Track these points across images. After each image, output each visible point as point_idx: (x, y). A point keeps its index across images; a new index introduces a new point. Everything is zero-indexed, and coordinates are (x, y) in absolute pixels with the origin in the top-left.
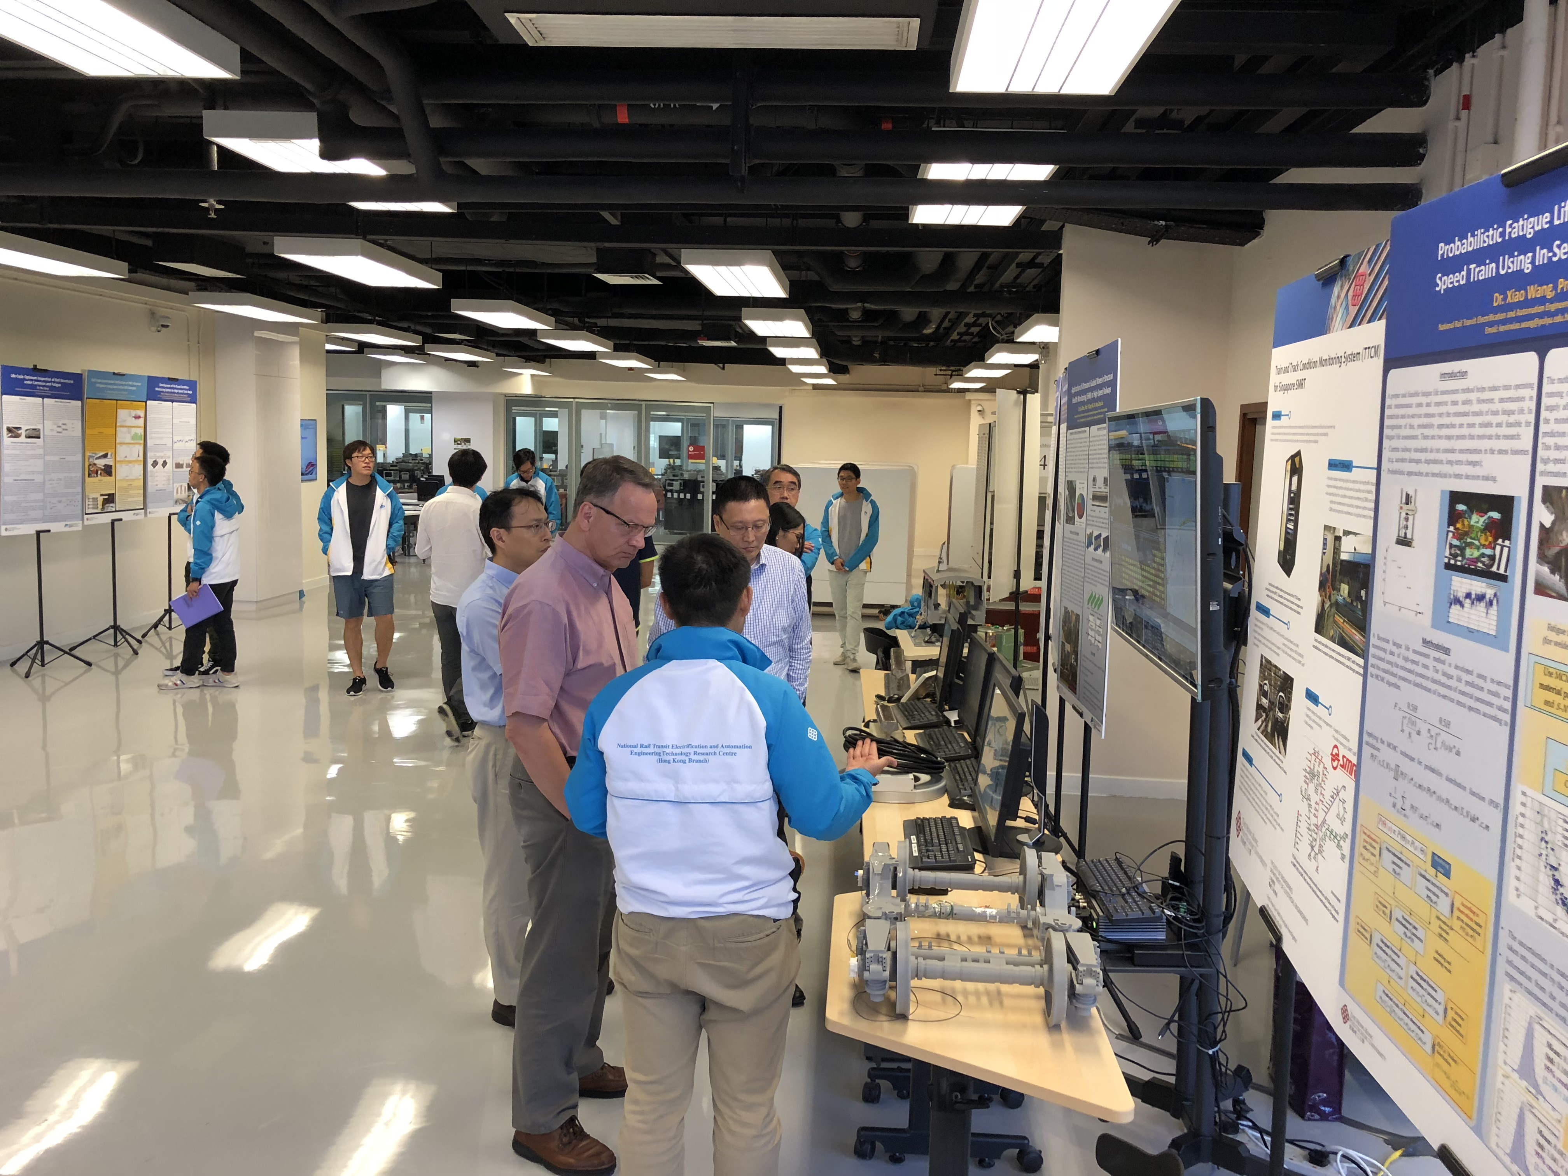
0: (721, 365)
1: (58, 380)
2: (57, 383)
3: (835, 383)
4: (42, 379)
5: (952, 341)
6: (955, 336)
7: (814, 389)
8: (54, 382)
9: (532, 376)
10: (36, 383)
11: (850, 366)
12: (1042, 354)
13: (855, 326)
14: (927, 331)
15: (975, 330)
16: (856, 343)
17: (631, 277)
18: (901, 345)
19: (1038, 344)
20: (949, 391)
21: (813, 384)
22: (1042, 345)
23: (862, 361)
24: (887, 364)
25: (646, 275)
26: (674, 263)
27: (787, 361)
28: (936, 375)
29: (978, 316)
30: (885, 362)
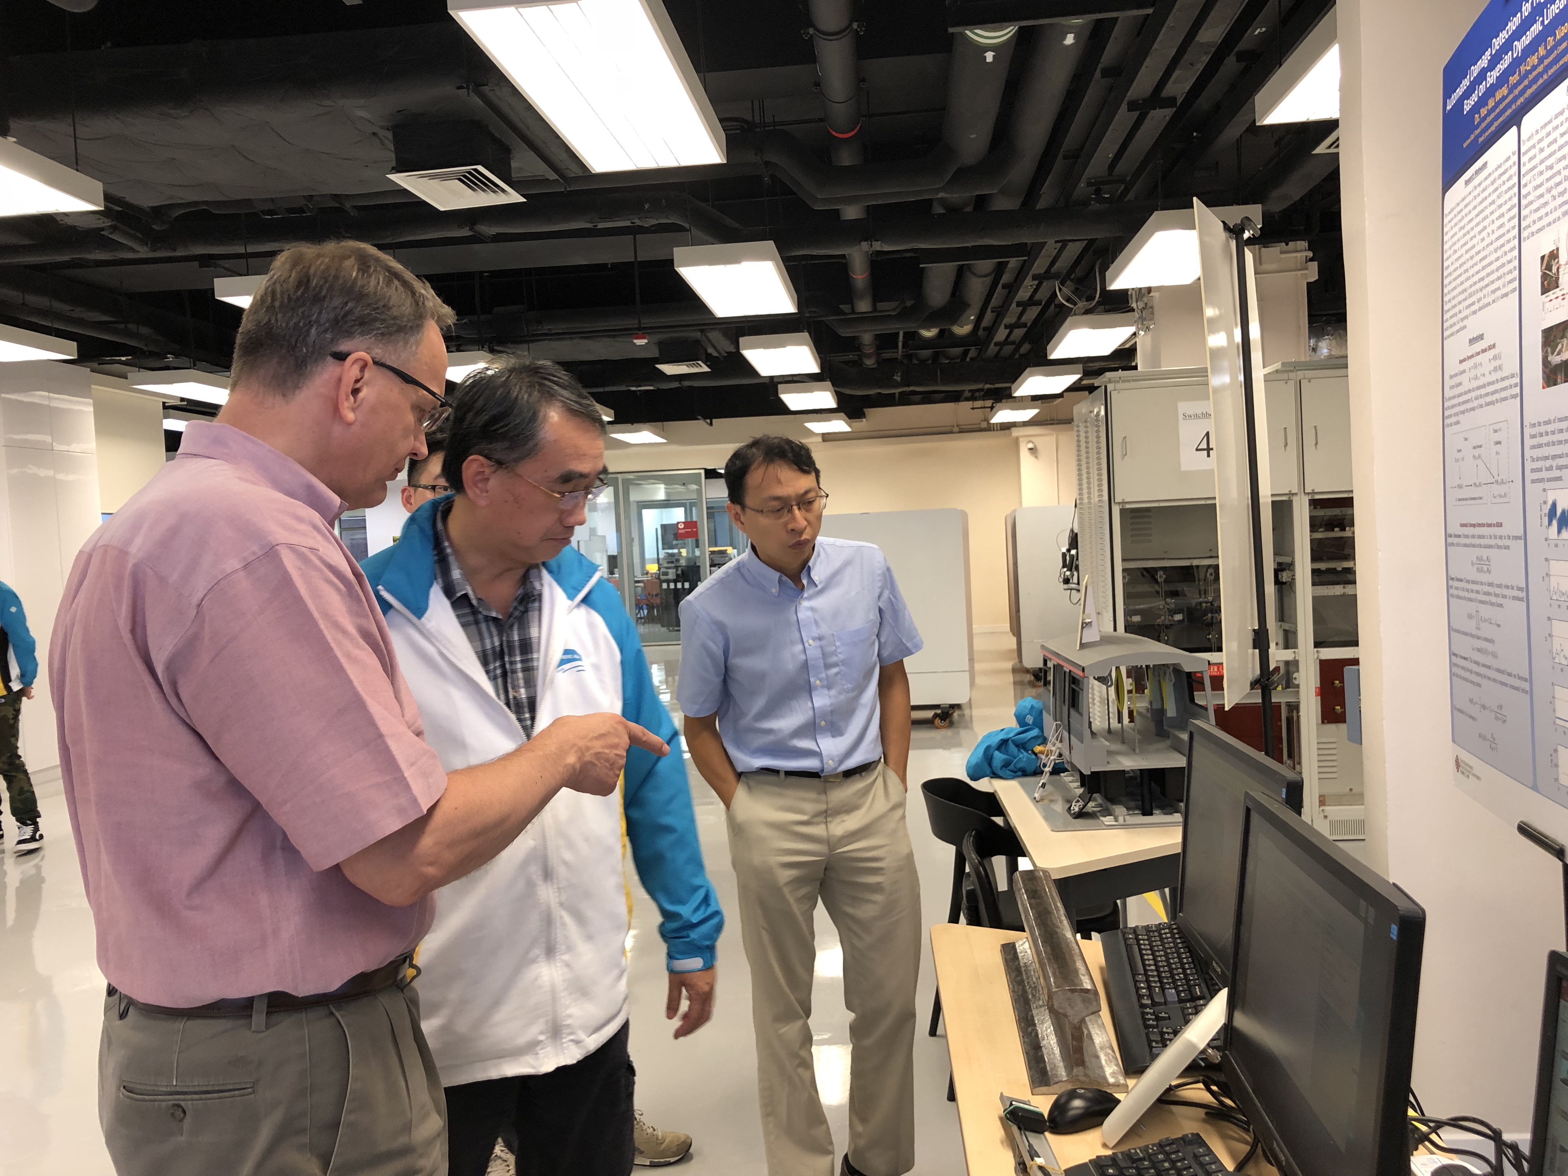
0: (708, 421)
3: (849, 429)
7: (826, 441)
11: (865, 410)
12: (1142, 319)
13: (863, 319)
14: (962, 330)
15: (1032, 313)
16: (870, 362)
17: (460, 180)
18: (930, 362)
19: (1134, 305)
20: (991, 428)
21: (823, 434)
22: (1141, 305)
23: (880, 388)
24: (911, 388)
25: (480, 168)
26: (553, 176)
27: (780, 386)
28: (973, 409)
29: (1040, 279)
30: (909, 386)
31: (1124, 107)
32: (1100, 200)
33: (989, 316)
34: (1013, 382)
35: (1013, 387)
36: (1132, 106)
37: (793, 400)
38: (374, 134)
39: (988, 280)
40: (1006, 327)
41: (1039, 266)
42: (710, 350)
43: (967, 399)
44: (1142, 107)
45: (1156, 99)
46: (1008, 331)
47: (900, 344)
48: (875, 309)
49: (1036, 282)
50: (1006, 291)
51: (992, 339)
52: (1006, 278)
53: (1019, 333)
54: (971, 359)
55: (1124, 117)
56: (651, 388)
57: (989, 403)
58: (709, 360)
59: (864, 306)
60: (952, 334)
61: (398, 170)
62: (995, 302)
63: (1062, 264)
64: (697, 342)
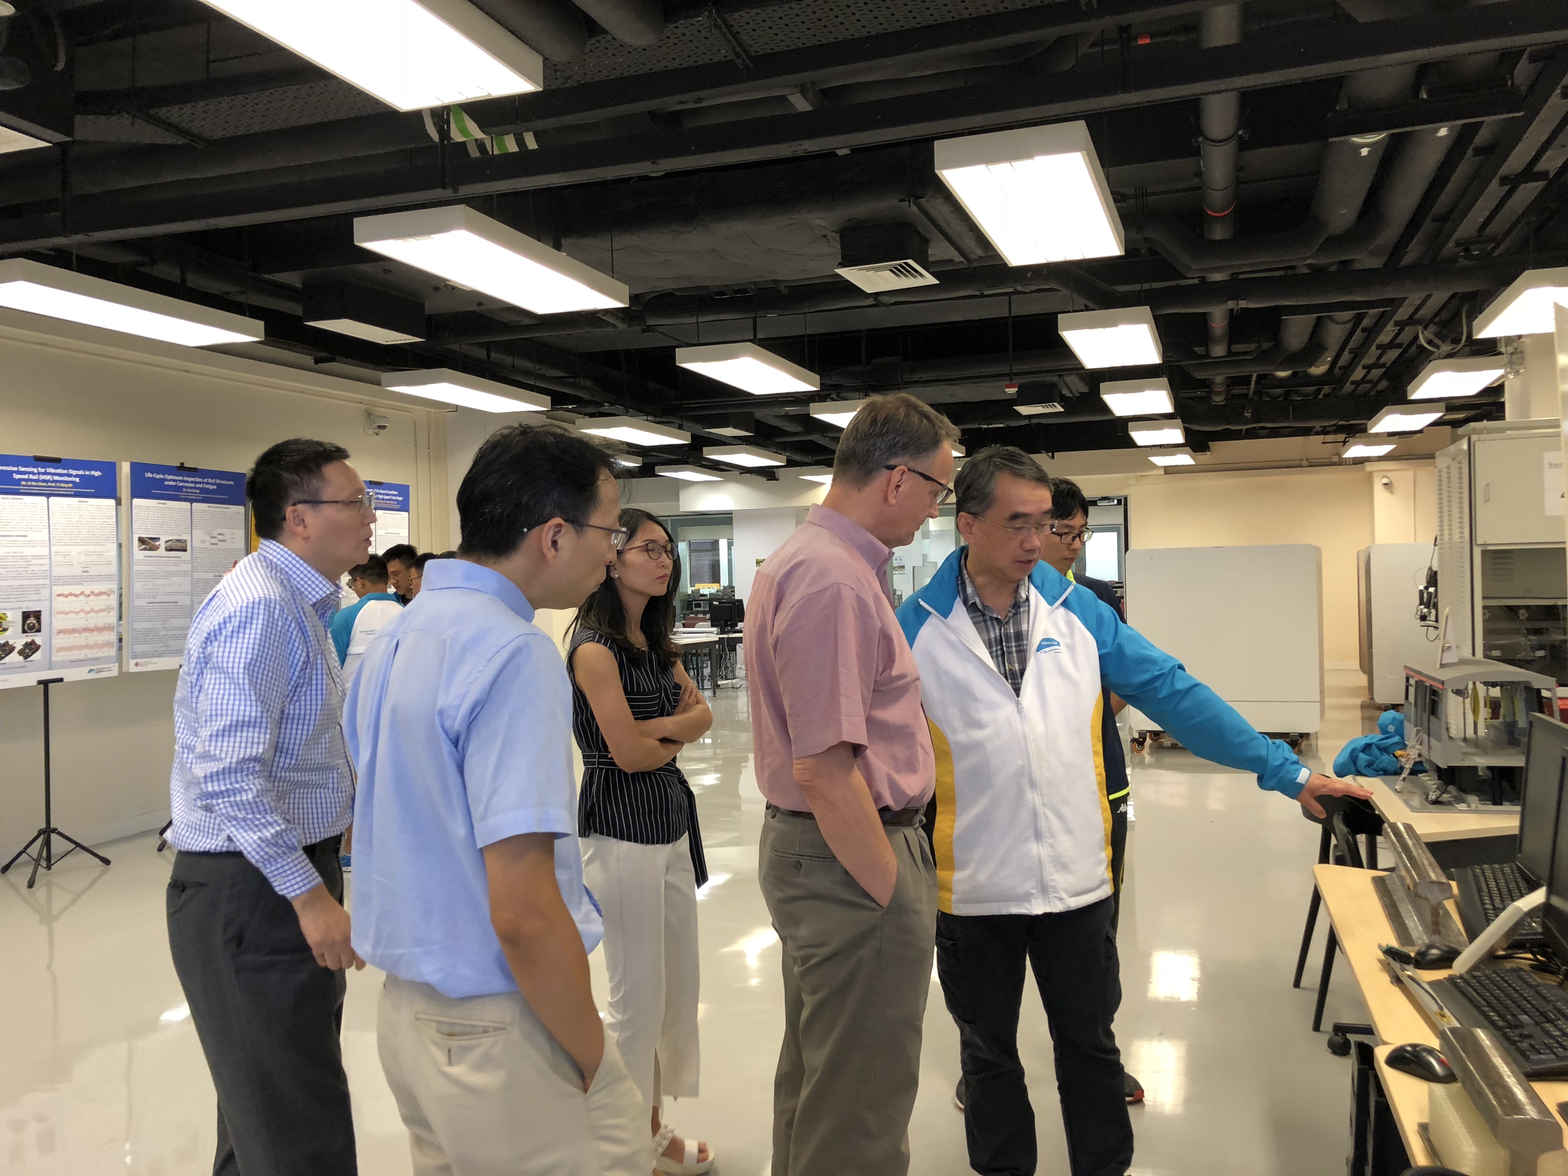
0: (1050, 454)
1: (213, 481)
2: (211, 484)
3: (1192, 462)
4: (190, 479)
5: (1352, 383)
6: (1358, 374)
7: (1166, 473)
8: (207, 483)
10: (181, 484)
11: (1210, 443)
12: (1511, 363)
13: (1219, 363)
14: (1318, 370)
15: (1392, 355)
16: (1218, 399)
17: (891, 271)
18: (1280, 399)
19: (1503, 350)
20: (1342, 462)
21: (1165, 467)
22: (1510, 349)
23: (1229, 423)
24: (1262, 425)
25: (910, 262)
26: (958, 258)
27: (1130, 424)
28: (1324, 443)
29: (1402, 325)
30: (1259, 422)
31: (1495, 182)
32: (1470, 257)
33: (1346, 357)
34: (1370, 419)
35: (1369, 423)
36: (1504, 180)
37: (1141, 437)
38: (824, 236)
39: (1349, 326)
40: (1364, 367)
41: (1402, 314)
42: (1065, 392)
43: (1318, 433)
44: (1513, 182)
45: (1528, 173)
46: (1365, 371)
47: (1253, 383)
48: (1230, 353)
49: (1398, 328)
50: (1366, 334)
51: (1350, 377)
52: (1366, 322)
53: (1376, 373)
54: (1325, 395)
55: (1494, 190)
56: (1001, 425)
57: (1341, 437)
58: (1063, 400)
59: (1219, 351)
60: (1306, 375)
61: (843, 265)
62: (1352, 344)
63: (1426, 312)
64: (1054, 385)
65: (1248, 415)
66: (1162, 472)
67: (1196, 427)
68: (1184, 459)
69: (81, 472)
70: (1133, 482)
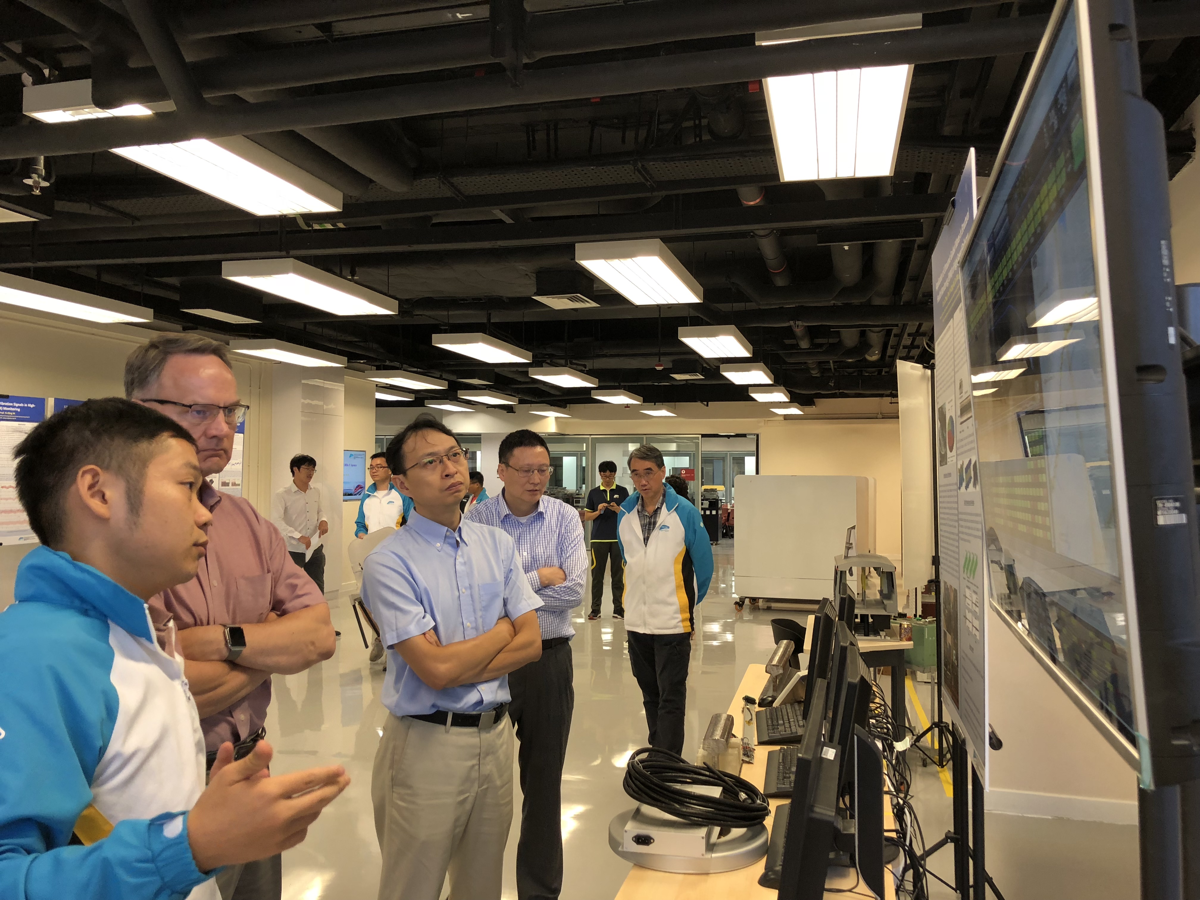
0: (706, 403)
3: (803, 413)
7: (786, 420)
9: (556, 418)
11: (815, 400)
13: (801, 353)
14: (873, 357)
15: (915, 352)
16: (815, 373)
17: (568, 299)
18: (854, 374)
21: (784, 415)
23: (819, 390)
24: (841, 391)
25: (579, 295)
27: (748, 389)
30: (839, 389)
33: (890, 351)
37: (758, 397)
38: (526, 276)
39: (881, 334)
41: (911, 330)
42: (705, 365)
43: (887, 396)
47: (832, 364)
48: (812, 345)
49: (912, 337)
50: (898, 338)
52: (896, 331)
54: (885, 373)
59: (804, 345)
60: (865, 361)
61: (538, 294)
62: (891, 343)
64: (696, 360)
65: (832, 385)
66: (782, 418)
67: (798, 391)
68: (794, 411)
69: (22, 405)
70: (762, 424)
